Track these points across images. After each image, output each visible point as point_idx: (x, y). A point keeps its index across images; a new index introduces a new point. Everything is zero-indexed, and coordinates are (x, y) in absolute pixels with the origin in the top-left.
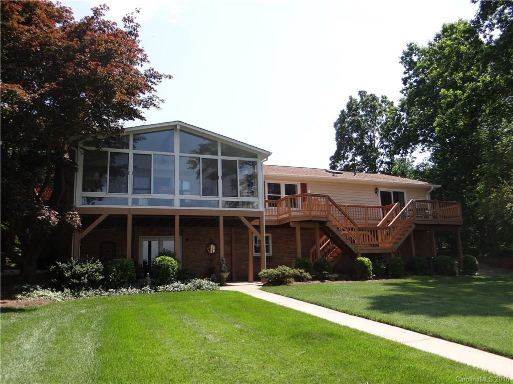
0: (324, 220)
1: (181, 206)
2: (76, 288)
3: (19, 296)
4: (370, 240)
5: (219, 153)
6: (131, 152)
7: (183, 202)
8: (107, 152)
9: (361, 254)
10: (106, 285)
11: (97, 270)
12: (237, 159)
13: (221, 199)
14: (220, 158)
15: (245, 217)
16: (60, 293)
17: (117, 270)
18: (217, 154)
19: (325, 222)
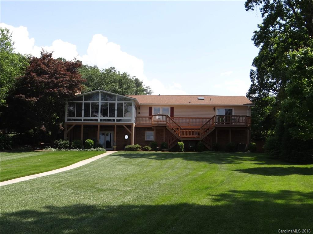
0: (165, 126)
1: (101, 121)
2: (60, 148)
3: (44, 149)
4: (192, 134)
5: (116, 100)
6: (83, 102)
7: (101, 120)
8: (75, 103)
9: (183, 141)
10: (70, 148)
11: (67, 143)
12: (123, 102)
13: (116, 118)
14: (116, 102)
15: (125, 125)
16: (55, 149)
17: (74, 143)
18: (115, 101)
19: (165, 127)
